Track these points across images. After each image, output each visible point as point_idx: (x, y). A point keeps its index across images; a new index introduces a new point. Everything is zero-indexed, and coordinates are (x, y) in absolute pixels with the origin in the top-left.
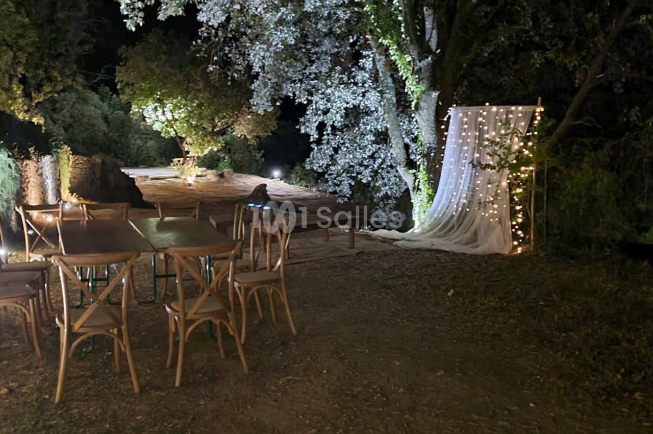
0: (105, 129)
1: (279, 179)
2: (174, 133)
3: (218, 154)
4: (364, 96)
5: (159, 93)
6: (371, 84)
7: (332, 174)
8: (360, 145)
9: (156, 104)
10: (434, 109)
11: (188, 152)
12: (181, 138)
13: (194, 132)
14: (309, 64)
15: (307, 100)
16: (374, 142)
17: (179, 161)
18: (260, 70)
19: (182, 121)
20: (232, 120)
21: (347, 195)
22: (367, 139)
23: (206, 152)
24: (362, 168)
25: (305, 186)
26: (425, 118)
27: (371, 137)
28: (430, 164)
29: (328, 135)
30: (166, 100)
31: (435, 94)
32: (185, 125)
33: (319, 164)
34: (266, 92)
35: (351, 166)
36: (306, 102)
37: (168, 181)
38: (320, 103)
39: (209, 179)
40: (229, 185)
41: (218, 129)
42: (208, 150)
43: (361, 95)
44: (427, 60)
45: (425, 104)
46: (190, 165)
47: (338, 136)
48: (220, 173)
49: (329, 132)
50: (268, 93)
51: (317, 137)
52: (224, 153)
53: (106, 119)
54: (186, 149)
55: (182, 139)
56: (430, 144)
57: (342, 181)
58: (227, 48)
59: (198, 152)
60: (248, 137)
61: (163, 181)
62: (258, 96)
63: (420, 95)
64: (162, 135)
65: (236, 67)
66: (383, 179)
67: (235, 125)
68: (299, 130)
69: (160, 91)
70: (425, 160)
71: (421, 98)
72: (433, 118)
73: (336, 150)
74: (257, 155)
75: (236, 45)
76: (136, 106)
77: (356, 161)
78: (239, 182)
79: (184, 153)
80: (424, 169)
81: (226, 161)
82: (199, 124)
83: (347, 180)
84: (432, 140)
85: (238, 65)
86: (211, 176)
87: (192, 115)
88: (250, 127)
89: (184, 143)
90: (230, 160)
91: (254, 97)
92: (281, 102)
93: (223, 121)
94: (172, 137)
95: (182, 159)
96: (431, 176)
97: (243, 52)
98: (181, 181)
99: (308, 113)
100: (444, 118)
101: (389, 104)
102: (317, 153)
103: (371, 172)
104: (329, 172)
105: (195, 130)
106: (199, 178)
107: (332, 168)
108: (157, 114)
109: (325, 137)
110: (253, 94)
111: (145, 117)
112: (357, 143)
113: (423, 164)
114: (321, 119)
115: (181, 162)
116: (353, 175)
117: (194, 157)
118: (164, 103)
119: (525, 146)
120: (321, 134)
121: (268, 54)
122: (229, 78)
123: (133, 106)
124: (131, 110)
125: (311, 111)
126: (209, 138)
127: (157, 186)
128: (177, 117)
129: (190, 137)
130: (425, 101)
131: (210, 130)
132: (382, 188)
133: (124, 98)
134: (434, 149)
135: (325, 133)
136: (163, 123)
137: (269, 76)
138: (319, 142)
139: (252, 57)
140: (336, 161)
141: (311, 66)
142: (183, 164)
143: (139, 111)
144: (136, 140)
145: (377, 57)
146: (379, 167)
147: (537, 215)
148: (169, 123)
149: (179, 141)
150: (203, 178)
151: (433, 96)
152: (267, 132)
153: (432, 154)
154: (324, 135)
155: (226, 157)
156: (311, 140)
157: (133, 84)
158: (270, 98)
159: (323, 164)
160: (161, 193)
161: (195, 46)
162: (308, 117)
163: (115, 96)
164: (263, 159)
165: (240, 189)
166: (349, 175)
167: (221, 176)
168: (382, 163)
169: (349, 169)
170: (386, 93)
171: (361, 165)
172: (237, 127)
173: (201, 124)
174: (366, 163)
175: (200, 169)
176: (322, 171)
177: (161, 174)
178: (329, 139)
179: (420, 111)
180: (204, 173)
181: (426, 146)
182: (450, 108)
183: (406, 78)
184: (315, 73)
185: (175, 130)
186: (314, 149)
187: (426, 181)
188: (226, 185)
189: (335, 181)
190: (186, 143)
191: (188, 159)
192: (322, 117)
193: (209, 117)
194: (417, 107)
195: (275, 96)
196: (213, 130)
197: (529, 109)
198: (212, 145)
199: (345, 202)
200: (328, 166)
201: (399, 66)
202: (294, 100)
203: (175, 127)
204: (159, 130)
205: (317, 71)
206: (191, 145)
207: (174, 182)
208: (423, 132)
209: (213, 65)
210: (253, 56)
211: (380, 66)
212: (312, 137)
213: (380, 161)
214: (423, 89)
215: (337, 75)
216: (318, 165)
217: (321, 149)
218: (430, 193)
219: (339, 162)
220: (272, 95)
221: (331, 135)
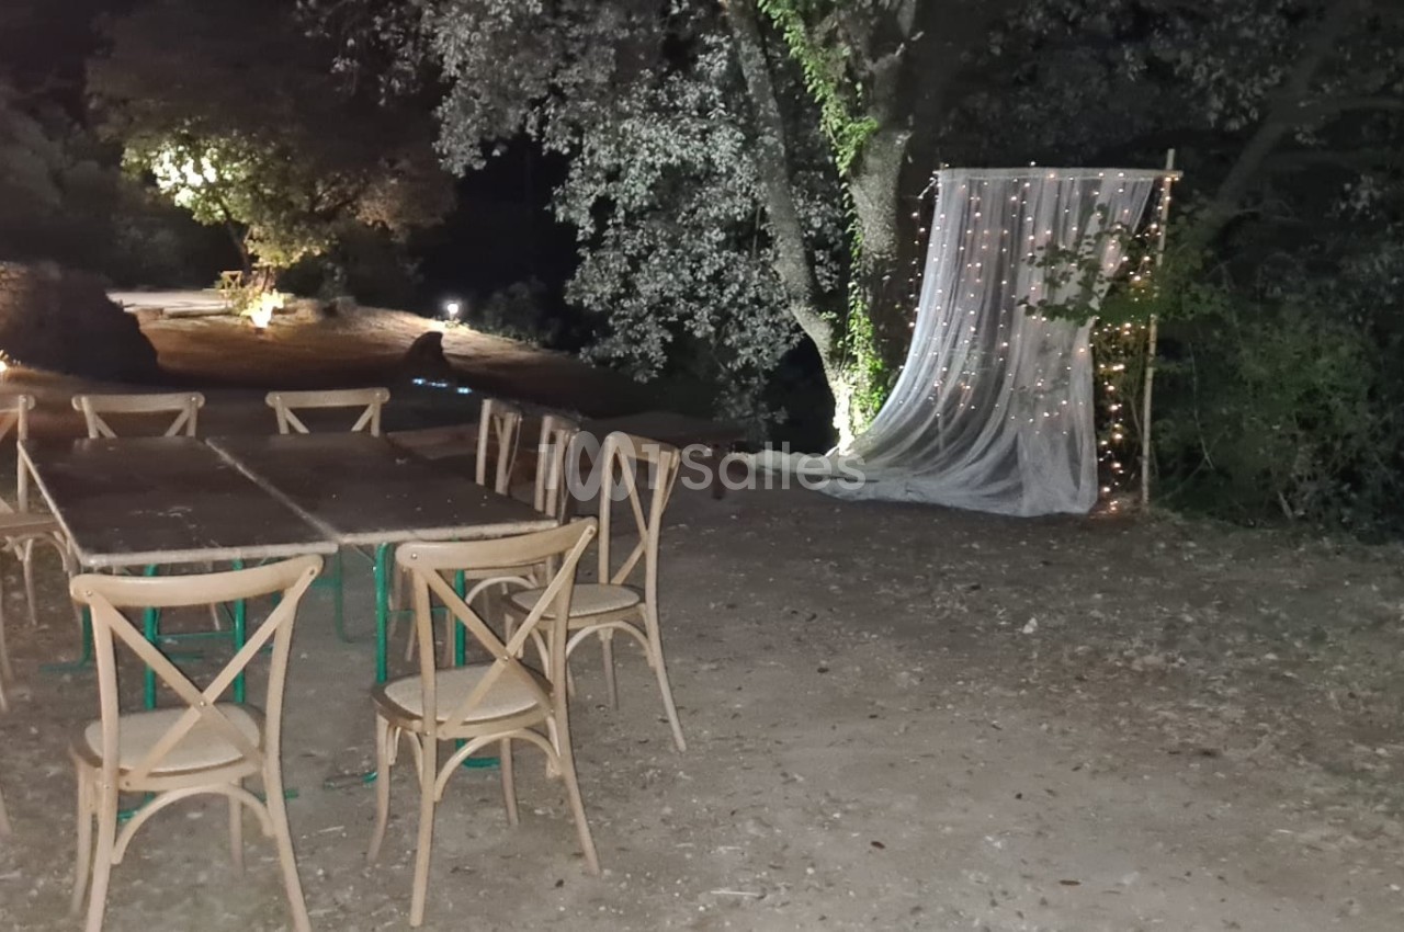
0: (57, 201)
1: (457, 321)
2: (221, 213)
3: (321, 262)
4: (703, 139)
5: (187, 123)
6: (722, 112)
7: (624, 317)
8: (689, 253)
9: (181, 148)
10: (897, 174)
11: (255, 258)
12: (238, 224)
13: (268, 214)
14: (563, 64)
15: (570, 145)
16: (722, 246)
17: (234, 278)
18: (458, 73)
19: (241, 187)
20: (355, 186)
21: (657, 365)
22: (710, 240)
23: (296, 257)
24: (693, 305)
25: (515, 337)
26: (875, 194)
27: (718, 235)
28: (880, 302)
29: (616, 226)
30: (205, 138)
31: (901, 139)
32: (248, 196)
33: (595, 293)
34: (469, 127)
35: (666, 300)
36: (566, 151)
37: (207, 321)
38: (602, 152)
39: (301, 319)
40: (348, 333)
41: (323, 207)
42: (301, 254)
43: (698, 136)
44: (890, 56)
45: (878, 162)
46: (259, 288)
47: (641, 231)
48: (327, 305)
49: (620, 220)
50: (475, 128)
51: (592, 231)
52: (332, 260)
53: (57, 179)
54: (251, 251)
55: (242, 229)
56: (880, 254)
57: (646, 332)
58: (378, 20)
59: (277, 259)
60: (391, 227)
61: (198, 322)
62: (451, 134)
63: (867, 137)
64: (195, 217)
65: (398, 64)
66: (742, 329)
67: (362, 198)
68: (553, 214)
69: (190, 119)
70: (867, 290)
71: (868, 147)
72: (892, 193)
73: (635, 262)
74: (408, 266)
75: (399, 12)
76: (134, 152)
77: (680, 288)
78: (370, 326)
79: (246, 260)
80: (864, 311)
81: (337, 278)
82: (280, 195)
83: (658, 332)
84: (886, 244)
85: (404, 59)
86: (306, 311)
87: (263, 173)
88: (397, 204)
89: (247, 237)
90: (345, 277)
91: (444, 135)
92: (504, 148)
93: (334, 189)
94: (217, 223)
95: (240, 273)
96: (882, 327)
97: (413, 30)
98: (239, 322)
99: (572, 175)
100: (919, 195)
101: (771, 159)
102: (591, 267)
103: (715, 313)
104: (616, 313)
105: (272, 209)
106: (279, 316)
107: (627, 304)
108: (184, 169)
109: (611, 232)
110: (439, 129)
111: (155, 177)
112: (684, 248)
113: (864, 301)
114: (601, 189)
115: (238, 279)
116: (670, 319)
117: (268, 267)
118: (199, 147)
119: (1134, 264)
120: (601, 226)
121: (477, 36)
122: (383, 90)
123: (127, 150)
124: (121, 160)
125: (579, 171)
126: (303, 227)
127: (182, 332)
128: (228, 177)
129: (260, 224)
130: (878, 154)
131: (305, 208)
132: (741, 352)
133: (105, 132)
134: (892, 265)
135: (610, 222)
136: (196, 190)
137: (476, 88)
138: (595, 242)
139: (441, 41)
140: (635, 287)
141: (568, 67)
142: (243, 284)
143: (140, 163)
144: (128, 227)
145: (744, 48)
146: (733, 302)
147: (1160, 424)
148: (213, 191)
149: (233, 231)
150: (288, 316)
151: (899, 142)
152: (433, 215)
153: (887, 278)
154: (608, 227)
155: (338, 271)
156: (580, 238)
157: (125, 101)
158: (476, 140)
159: (602, 294)
160: (197, 349)
161: (301, 12)
162: (572, 184)
163: (77, 127)
164: (421, 277)
165: (373, 340)
166: (662, 318)
167: (330, 312)
168: (740, 294)
169: (661, 306)
170: (763, 134)
171: (691, 295)
172: (365, 203)
173: (287, 195)
174: (702, 294)
175: (283, 296)
176: (600, 309)
177: (191, 305)
178: (618, 237)
179: (864, 176)
180: (290, 306)
181: (870, 259)
182: (935, 172)
183: (823, 100)
184: (576, 85)
185: (225, 209)
186: (584, 258)
187: (869, 339)
188: (340, 332)
189: (630, 332)
190: (251, 238)
191: (254, 272)
192: (604, 185)
193: (303, 181)
194: (857, 167)
195: (490, 133)
196: (312, 209)
197: (1146, 177)
198: (311, 242)
199: (652, 380)
200: (616, 298)
201: (807, 70)
202: (540, 144)
203: (225, 201)
204: (189, 205)
205: (581, 81)
206: (261, 241)
207: (224, 324)
208: (867, 226)
209: (344, 57)
210: (445, 40)
211: (752, 69)
212: (581, 232)
213: (735, 288)
214: (876, 126)
215: (645, 89)
216: (593, 296)
217: (601, 258)
218: (879, 366)
219: (641, 289)
220: (484, 132)
221: (623, 228)
